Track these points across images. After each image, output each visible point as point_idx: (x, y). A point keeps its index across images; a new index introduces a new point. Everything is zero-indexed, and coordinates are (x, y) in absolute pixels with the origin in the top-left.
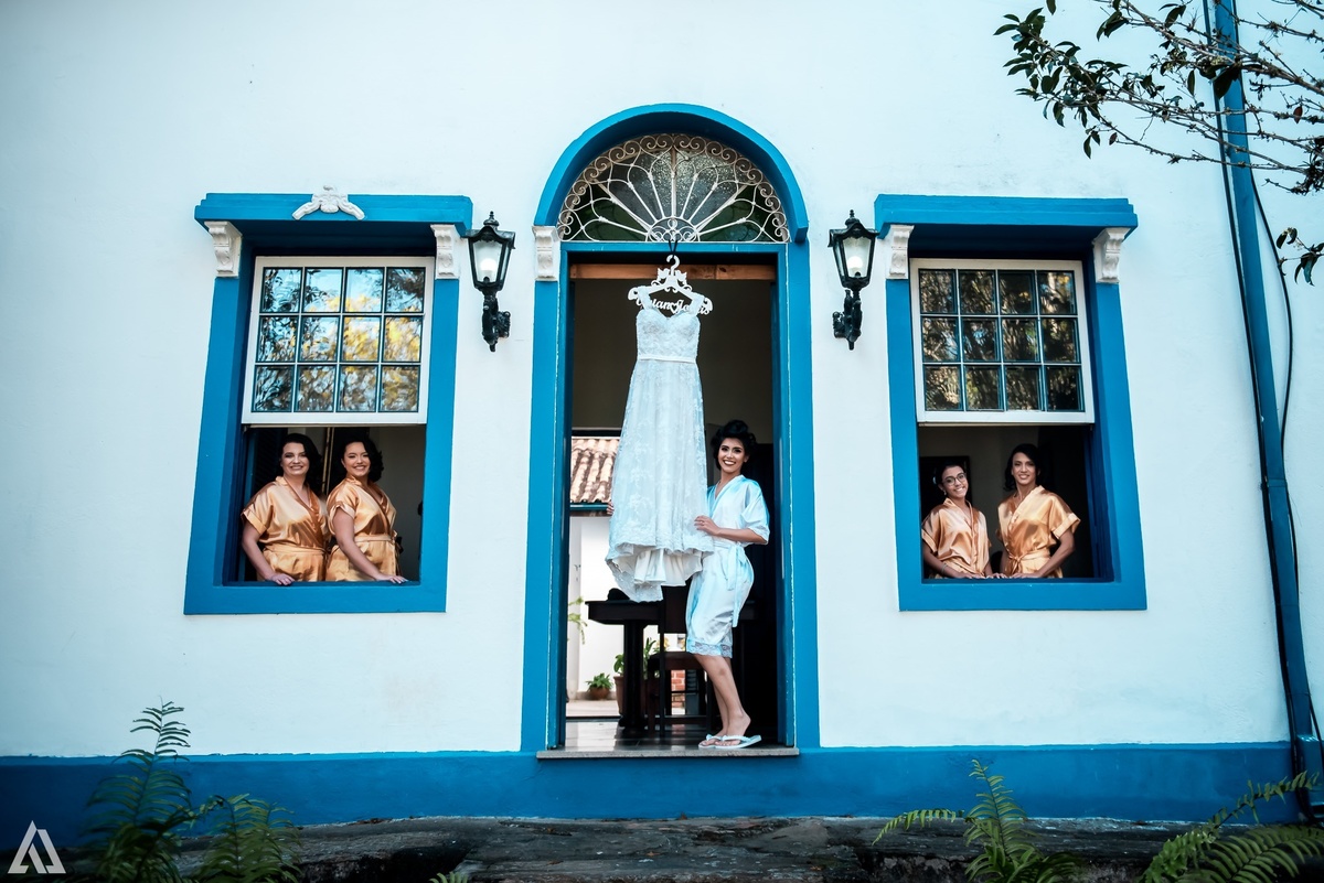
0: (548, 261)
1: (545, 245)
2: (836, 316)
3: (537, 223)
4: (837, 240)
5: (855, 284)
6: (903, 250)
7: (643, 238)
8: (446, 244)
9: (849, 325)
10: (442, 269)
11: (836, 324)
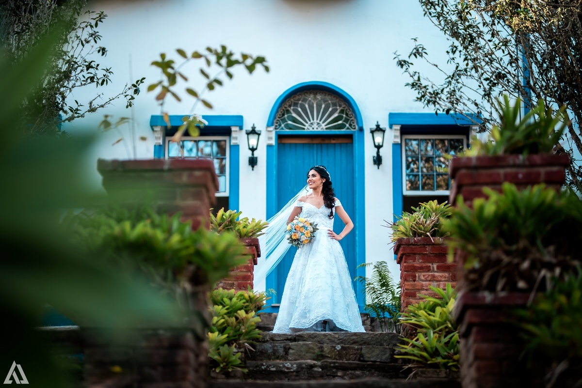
0: (270, 138)
1: (270, 133)
2: (374, 157)
3: (268, 126)
4: (372, 132)
5: (379, 147)
6: (398, 133)
7: (304, 129)
8: (235, 133)
9: (378, 161)
10: (233, 142)
11: (374, 160)
